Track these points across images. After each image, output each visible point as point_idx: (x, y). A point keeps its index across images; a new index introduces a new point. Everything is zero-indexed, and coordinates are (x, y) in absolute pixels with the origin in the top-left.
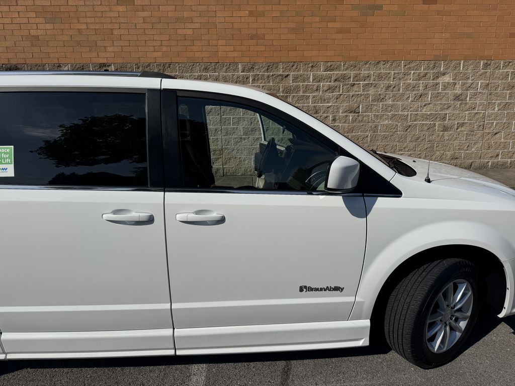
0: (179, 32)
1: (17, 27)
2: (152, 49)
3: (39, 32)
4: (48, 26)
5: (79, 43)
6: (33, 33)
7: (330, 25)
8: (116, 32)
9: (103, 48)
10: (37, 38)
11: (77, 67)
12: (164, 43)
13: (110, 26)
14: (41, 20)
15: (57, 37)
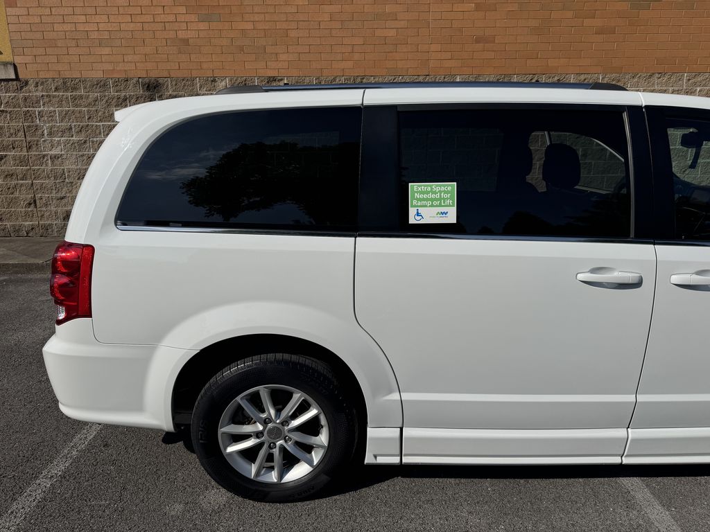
0: (378, 33)
1: (160, 27)
2: (339, 57)
3: (189, 35)
4: (202, 26)
5: (241, 49)
6: (181, 35)
7: (587, 22)
8: (293, 34)
9: (273, 56)
10: (186, 42)
11: (238, 81)
12: (357, 49)
13: (285, 26)
14: (193, 18)
15: (213, 40)
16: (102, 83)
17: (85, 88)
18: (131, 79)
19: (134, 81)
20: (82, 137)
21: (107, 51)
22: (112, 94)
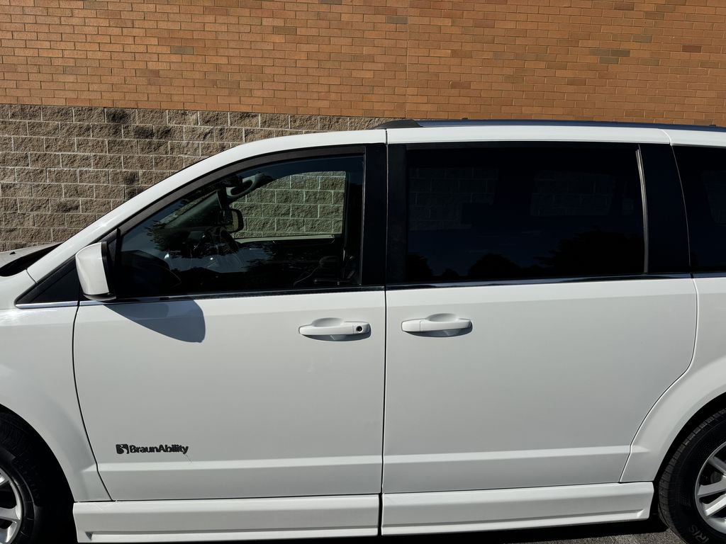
0: (355, 74)
1: (130, 57)
2: (315, 96)
3: (160, 66)
4: (174, 58)
5: (214, 83)
6: (152, 66)
7: (559, 73)
9: (248, 91)
10: (156, 73)
11: (210, 115)
12: (333, 89)
13: (260, 62)
14: (165, 50)
15: (185, 73)
16: (63, 112)
17: (46, 116)
18: (96, 108)
19: (99, 110)
20: (38, 167)
21: (71, 78)
22: (74, 122)
